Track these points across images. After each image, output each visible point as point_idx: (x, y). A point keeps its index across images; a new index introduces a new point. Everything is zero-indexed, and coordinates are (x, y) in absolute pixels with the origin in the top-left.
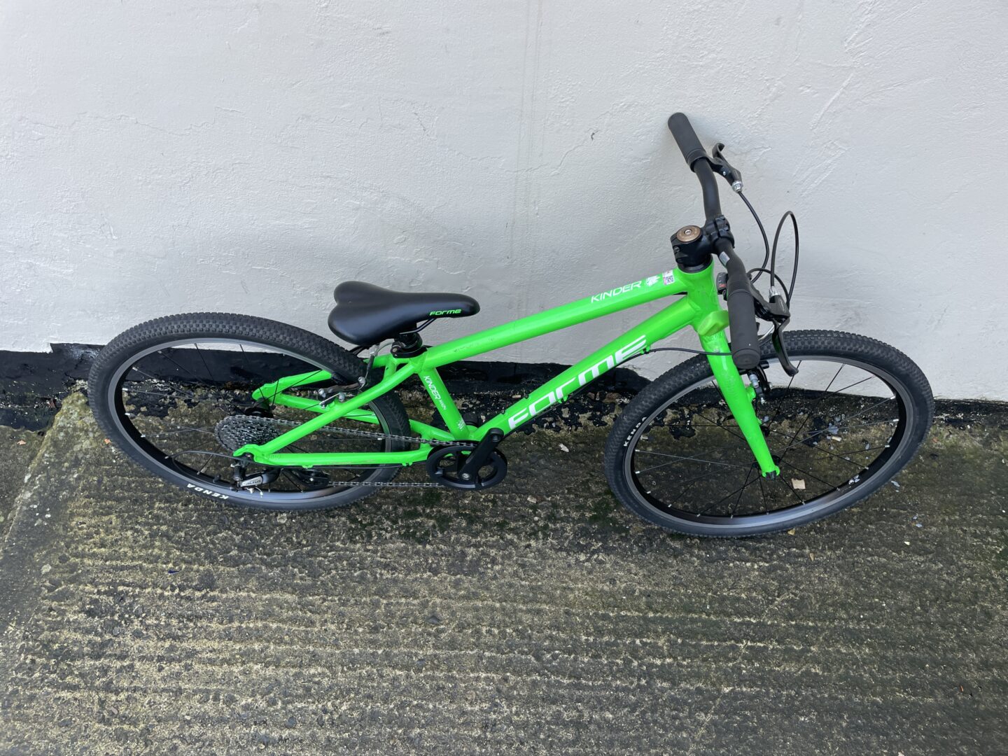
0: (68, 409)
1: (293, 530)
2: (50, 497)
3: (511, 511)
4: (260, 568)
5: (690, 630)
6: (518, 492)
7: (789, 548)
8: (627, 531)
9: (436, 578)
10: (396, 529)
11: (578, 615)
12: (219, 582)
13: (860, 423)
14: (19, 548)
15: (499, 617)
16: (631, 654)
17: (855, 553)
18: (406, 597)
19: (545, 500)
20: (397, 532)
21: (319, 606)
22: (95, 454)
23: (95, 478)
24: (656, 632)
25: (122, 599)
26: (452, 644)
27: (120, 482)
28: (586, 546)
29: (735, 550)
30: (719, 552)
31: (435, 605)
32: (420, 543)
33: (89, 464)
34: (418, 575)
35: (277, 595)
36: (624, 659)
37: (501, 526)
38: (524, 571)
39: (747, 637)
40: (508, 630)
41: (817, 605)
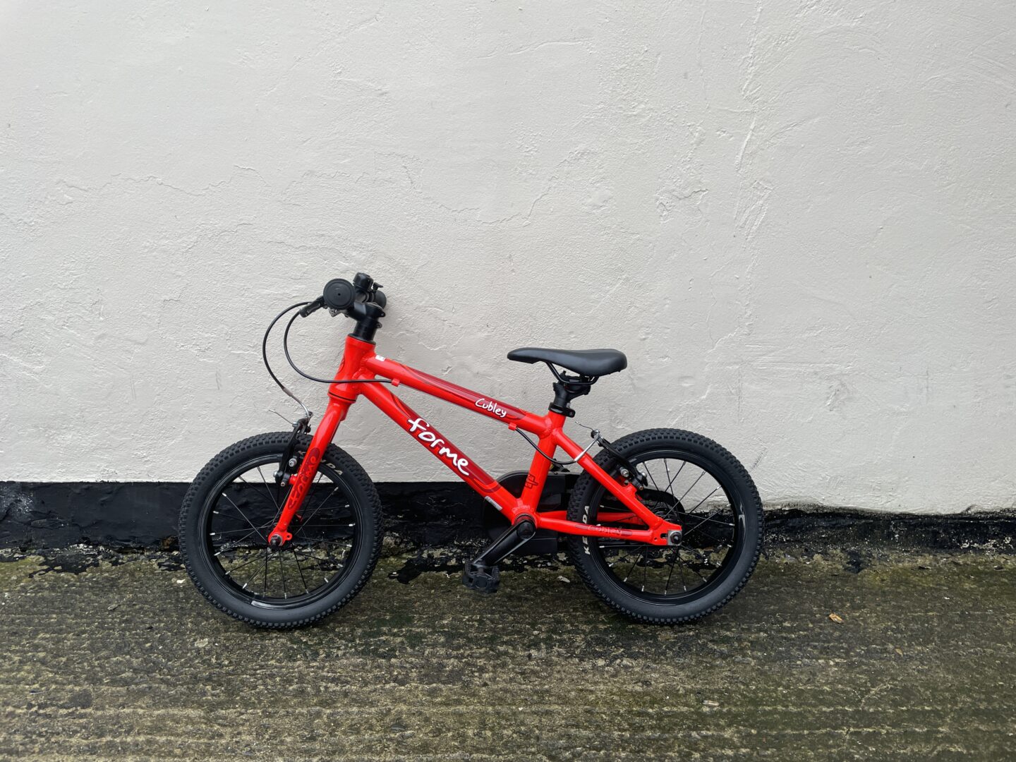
1: (214, 652)
3: (503, 627)
4: (159, 688)
7: (867, 646)
8: (654, 638)
9: (403, 688)
10: (351, 648)
11: (605, 713)
13: (902, 555)
16: (686, 748)
17: (952, 646)
18: (359, 706)
21: (233, 720)
24: (719, 725)
26: (425, 748)
29: (799, 649)
31: (401, 712)
32: (384, 658)
34: (378, 686)
36: (677, 752)
37: (492, 641)
38: (524, 678)
39: (846, 724)
41: (928, 693)
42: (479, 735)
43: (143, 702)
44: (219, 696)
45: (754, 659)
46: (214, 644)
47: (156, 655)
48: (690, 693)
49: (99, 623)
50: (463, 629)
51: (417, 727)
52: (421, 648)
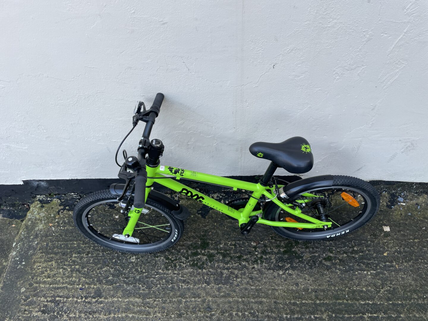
0: (33, 210)
1: (138, 265)
2: (24, 254)
3: (244, 250)
4: (123, 285)
5: (339, 309)
6: (247, 239)
7: (385, 263)
8: (302, 257)
9: (209, 287)
10: (188, 262)
11: (281, 303)
12: (104, 294)
13: (414, 195)
14: (11, 280)
15: (241, 306)
17: (419, 263)
18: (194, 297)
19: (260, 244)
20: (189, 264)
21: (152, 304)
22: (45, 231)
23: (45, 243)
24: (321, 311)
25: (58, 304)
27: (57, 244)
28: (282, 266)
29: (358, 265)
30: (350, 267)
31: (209, 300)
32: (200, 269)
33: (43, 236)
34: (200, 286)
35: (132, 299)
37: (239, 258)
38: (253, 281)
39: (368, 311)
40: (246, 313)
41: (402, 292)
42: (237, 314)
43: (120, 294)
44: (145, 291)
45: (339, 271)
46: (138, 260)
47: (118, 267)
48: (313, 291)
49: (93, 247)
50: (229, 251)
51: (215, 309)
52: (214, 263)
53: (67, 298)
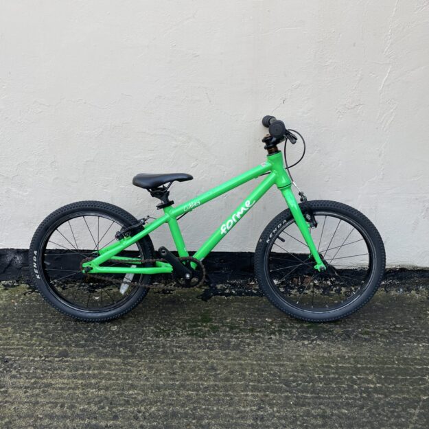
1: (120, 333)
3: (257, 324)
4: (98, 349)
5: (388, 372)
6: (260, 317)
8: (331, 331)
9: (212, 352)
11: (310, 366)
12: (71, 355)
18: (193, 360)
20: (186, 333)
21: (136, 364)
22: (5, 306)
24: (366, 373)
25: (7, 362)
27: (17, 315)
28: (307, 338)
29: (404, 338)
30: (394, 340)
31: (213, 363)
32: (201, 337)
34: (201, 351)
36: (347, 385)
37: (252, 331)
38: (270, 349)
40: (264, 374)
42: (251, 374)
43: (93, 355)
44: (127, 353)
45: (382, 342)
46: (120, 329)
47: (94, 333)
48: (351, 358)
50: (237, 325)
51: (222, 370)
52: (218, 333)
53: (20, 357)
